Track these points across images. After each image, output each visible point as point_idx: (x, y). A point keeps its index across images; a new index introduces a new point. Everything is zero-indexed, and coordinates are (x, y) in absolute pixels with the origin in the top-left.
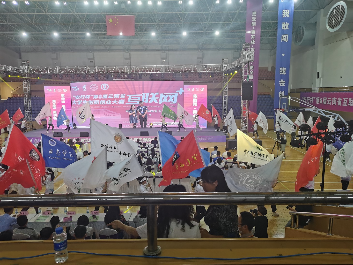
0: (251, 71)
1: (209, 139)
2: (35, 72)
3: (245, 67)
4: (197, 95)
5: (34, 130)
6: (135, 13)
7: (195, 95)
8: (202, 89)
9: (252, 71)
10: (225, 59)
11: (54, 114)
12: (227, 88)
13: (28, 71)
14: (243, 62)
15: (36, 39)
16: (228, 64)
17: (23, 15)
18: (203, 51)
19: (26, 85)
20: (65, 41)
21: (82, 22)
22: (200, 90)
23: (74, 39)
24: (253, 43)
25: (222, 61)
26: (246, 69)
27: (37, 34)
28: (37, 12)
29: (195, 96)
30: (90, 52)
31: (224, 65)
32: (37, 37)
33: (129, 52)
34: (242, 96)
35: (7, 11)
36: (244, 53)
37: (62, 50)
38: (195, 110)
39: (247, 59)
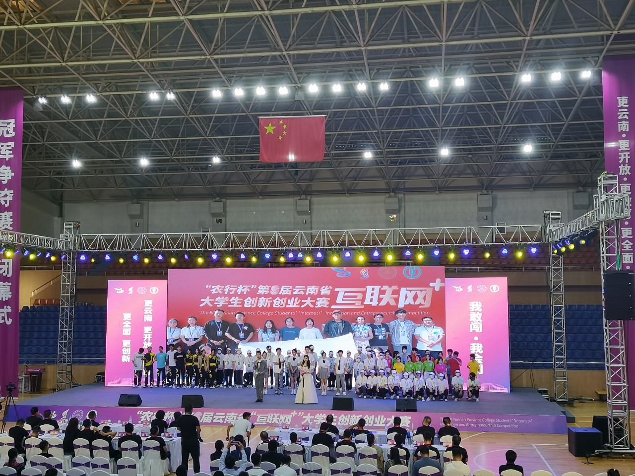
0: (626, 242)
1: (517, 423)
2: (90, 249)
3: (608, 233)
4: (480, 303)
5: (73, 387)
6: (326, 111)
7: (475, 302)
8: (495, 288)
9: (629, 242)
10: (551, 212)
11: (125, 348)
12: (562, 284)
13: (75, 245)
14: (601, 220)
15: (99, 172)
16: (562, 224)
17: (79, 124)
18: (492, 192)
19: (69, 278)
20: (164, 175)
21: (204, 135)
22: (488, 289)
23: (183, 170)
24: (625, 172)
25: (545, 217)
26: (610, 237)
27: (103, 162)
28: (109, 116)
29: (476, 306)
30: (218, 199)
31: (551, 227)
32: (101, 168)
33: (309, 198)
34: (604, 309)
35: (47, 118)
36: (603, 197)
37: (154, 197)
38: (476, 342)
39: (612, 213)
